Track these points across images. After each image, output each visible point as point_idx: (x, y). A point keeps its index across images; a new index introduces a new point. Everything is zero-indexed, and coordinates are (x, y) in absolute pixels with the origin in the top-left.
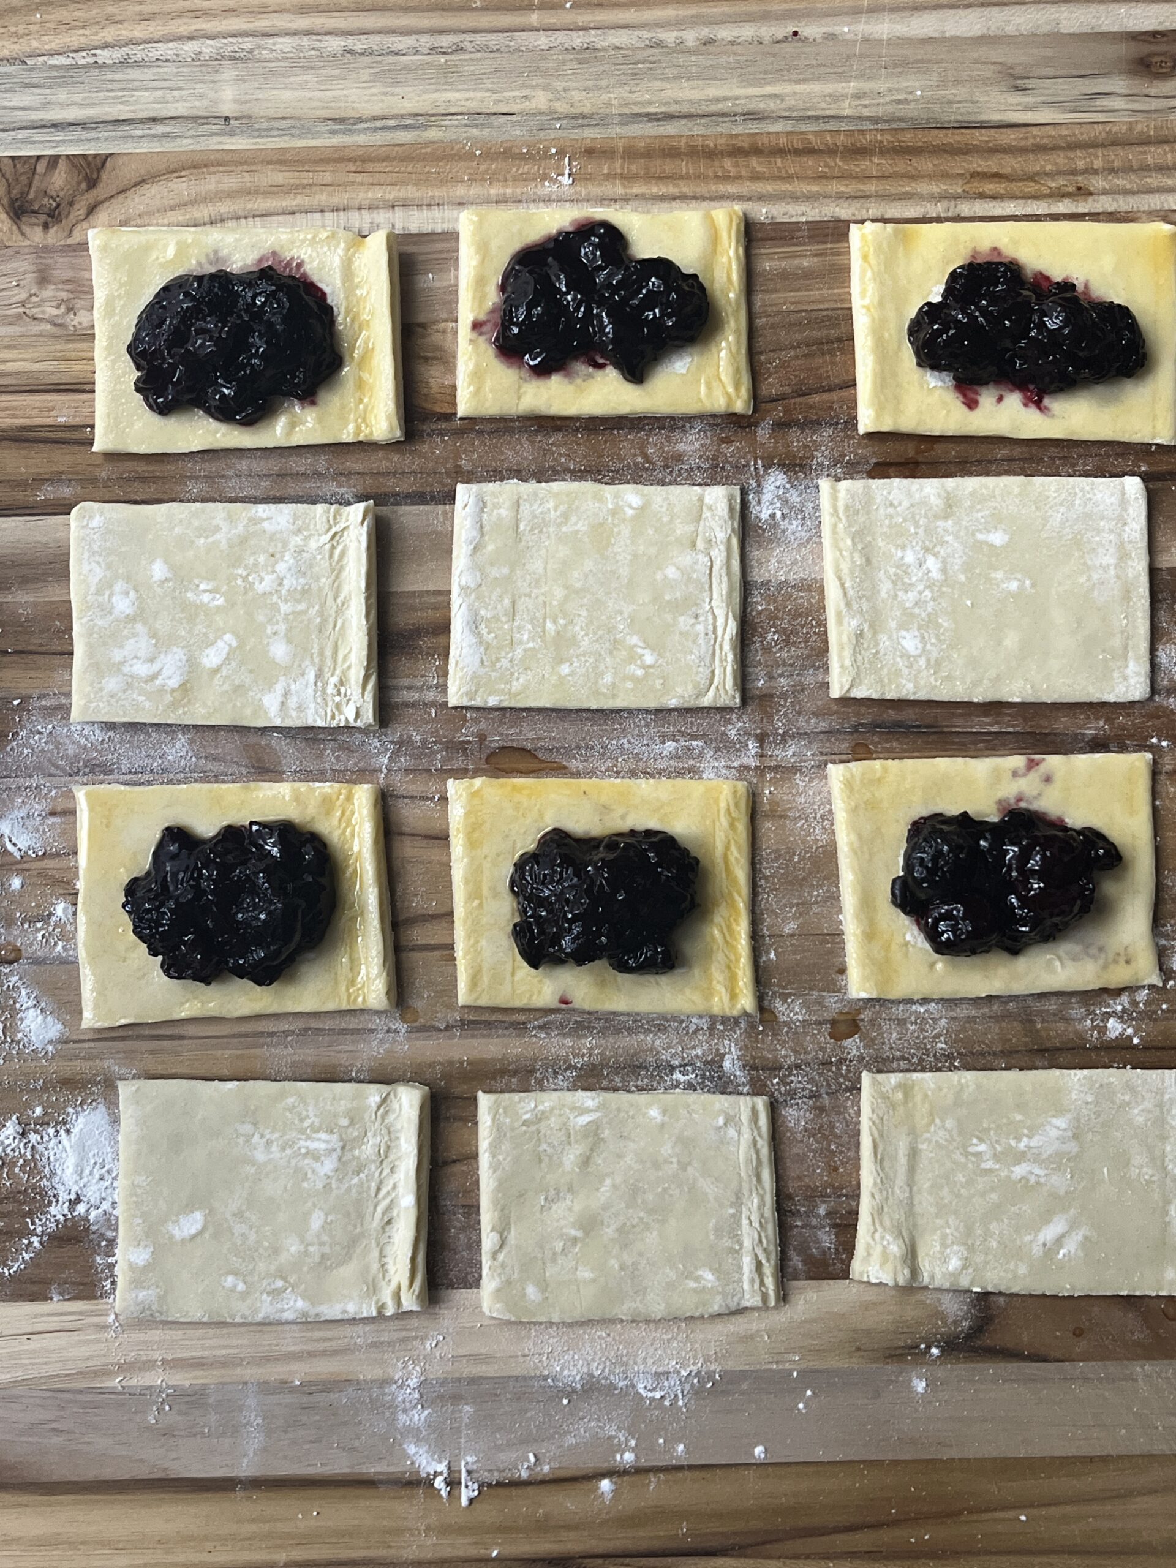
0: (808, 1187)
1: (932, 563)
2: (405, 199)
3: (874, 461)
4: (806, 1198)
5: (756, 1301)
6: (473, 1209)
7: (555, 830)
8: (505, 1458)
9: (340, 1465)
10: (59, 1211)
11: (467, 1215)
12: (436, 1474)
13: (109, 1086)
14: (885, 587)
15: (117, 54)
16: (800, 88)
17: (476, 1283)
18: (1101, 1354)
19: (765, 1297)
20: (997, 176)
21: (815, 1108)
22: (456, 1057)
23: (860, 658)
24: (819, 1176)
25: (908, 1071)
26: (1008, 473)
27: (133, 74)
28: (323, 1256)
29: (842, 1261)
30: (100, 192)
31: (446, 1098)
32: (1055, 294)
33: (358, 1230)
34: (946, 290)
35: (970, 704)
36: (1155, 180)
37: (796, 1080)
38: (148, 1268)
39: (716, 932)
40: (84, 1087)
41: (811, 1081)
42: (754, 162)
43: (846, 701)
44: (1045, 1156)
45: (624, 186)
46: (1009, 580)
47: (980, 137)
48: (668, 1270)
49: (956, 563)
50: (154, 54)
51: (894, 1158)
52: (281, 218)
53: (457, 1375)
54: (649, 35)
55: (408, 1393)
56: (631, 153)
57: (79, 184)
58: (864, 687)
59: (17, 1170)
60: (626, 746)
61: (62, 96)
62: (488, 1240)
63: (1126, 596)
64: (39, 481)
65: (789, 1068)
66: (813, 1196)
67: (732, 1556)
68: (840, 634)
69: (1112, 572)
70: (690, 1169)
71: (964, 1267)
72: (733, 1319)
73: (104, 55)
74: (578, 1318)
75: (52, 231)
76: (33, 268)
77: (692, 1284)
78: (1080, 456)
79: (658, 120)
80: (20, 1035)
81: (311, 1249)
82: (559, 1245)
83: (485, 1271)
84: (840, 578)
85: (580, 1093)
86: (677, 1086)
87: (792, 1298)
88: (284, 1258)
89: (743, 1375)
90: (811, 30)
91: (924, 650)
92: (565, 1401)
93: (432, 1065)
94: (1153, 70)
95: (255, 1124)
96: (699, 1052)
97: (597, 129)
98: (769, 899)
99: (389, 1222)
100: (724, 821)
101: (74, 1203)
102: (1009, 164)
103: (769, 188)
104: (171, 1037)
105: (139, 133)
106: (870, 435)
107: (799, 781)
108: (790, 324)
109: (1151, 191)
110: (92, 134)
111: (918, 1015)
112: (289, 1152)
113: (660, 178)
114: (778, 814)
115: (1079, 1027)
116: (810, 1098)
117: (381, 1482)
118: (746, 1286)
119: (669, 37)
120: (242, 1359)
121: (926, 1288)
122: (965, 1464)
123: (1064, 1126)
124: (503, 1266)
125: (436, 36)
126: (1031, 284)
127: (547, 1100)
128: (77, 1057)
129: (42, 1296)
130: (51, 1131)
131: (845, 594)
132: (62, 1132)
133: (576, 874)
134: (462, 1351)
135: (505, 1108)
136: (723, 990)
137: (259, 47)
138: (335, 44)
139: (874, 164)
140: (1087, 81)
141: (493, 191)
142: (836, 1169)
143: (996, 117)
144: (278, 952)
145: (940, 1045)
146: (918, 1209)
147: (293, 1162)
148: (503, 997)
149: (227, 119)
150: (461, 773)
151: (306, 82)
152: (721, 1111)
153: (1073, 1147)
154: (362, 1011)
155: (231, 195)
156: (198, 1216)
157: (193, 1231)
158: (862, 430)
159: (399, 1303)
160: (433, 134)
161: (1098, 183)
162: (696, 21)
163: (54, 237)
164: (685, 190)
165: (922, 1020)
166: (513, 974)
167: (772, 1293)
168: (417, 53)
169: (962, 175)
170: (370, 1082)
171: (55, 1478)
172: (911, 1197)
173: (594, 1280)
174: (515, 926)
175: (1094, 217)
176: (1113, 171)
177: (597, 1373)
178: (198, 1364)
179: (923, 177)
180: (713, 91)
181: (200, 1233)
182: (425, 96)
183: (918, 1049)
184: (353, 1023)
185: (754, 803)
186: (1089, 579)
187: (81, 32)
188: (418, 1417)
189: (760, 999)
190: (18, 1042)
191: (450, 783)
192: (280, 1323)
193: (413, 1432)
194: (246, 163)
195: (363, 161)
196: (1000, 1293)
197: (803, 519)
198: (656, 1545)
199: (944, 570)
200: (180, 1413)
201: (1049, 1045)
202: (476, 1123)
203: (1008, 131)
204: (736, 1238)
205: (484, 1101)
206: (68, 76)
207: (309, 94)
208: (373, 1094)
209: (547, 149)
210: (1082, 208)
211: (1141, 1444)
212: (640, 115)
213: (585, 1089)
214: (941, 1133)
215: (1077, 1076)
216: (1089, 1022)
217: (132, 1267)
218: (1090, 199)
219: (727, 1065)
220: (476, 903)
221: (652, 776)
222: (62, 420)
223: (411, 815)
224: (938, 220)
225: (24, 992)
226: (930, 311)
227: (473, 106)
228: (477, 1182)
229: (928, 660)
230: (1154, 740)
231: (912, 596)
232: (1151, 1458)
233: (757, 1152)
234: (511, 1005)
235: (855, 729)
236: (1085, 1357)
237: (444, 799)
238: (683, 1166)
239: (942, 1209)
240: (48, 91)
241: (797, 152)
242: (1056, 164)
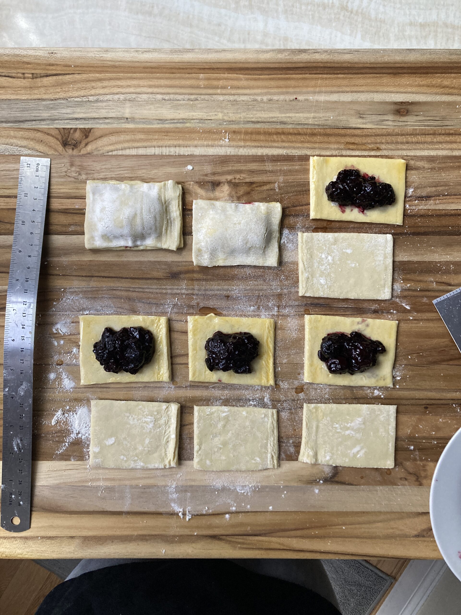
0: (287, 435)
1: (330, 258)
2: (179, 144)
3: (314, 227)
4: (287, 438)
5: (271, 467)
6: (192, 438)
7: (218, 331)
8: (199, 508)
9: (152, 509)
10: (73, 436)
11: (190, 440)
12: (179, 512)
13: (88, 401)
14: (316, 265)
15: (95, 98)
16: (297, 115)
17: (192, 459)
18: (368, 484)
19: (274, 466)
20: (353, 144)
21: (290, 413)
22: (188, 395)
23: (308, 285)
24: (290, 431)
25: (317, 403)
26: (354, 232)
27: (100, 104)
28: (149, 451)
29: (296, 456)
30: (89, 139)
31: (185, 407)
32: (369, 180)
33: (159, 444)
34: (338, 178)
35: (339, 299)
36: (399, 146)
37: (285, 405)
38: (99, 453)
39: (264, 362)
40: (81, 401)
41: (289, 405)
42: (282, 137)
43: (303, 297)
44: (355, 428)
45: (244, 142)
46: (352, 263)
47: (349, 132)
48: (247, 457)
49: (337, 258)
50: (106, 99)
51: (312, 428)
52: (142, 149)
53: (186, 485)
54: (253, 97)
55: (172, 489)
56: (246, 133)
57: (83, 136)
58: (309, 293)
59: (61, 424)
60: (240, 308)
61: (78, 110)
62: (196, 448)
63: (386, 269)
64: (70, 225)
65: (283, 401)
66: (288, 437)
67: (262, 536)
68: (302, 278)
69: (382, 262)
70: (254, 429)
71: (331, 459)
72: (265, 471)
73: (91, 98)
74: (221, 470)
75: (75, 150)
76: (69, 161)
77: (253, 461)
78: (374, 227)
79: (255, 123)
80: (63, 386)
81: (145, 449)
82: (216, 450)
83: (195, 456)
84: (303, 261)
85: (223, 407)
86: (251, 405)
87: (281, 466)
88: (137, 451)
89: (267, 487)
90: (300, 98)
91: (326, 283)
92: (217, 493)
93: (181, 397)
94: (401, 113)
95: (130, 413)
96: (258, 396)
97: (237, 125)
98: (279, 353)
99: (168, 442)
100: (267, 330)
101: (78, 434)
102: (357, 140)
103: (286, 145)
104: (106, 388)
105: (101, 122)
106: (313, 220)
107: (289, 319)
108: (291, 186)
109: (398, 150)
110: (87, 122)
111: (320, 387)
112: (139, 421)
113: (255, 141)
114: (282, 329)
115: (366, 392)
116: (289, 410)
117: (164, 514)
118: (269, 462)
119: (259, 98)
120: (125, 479)
121: (319, 464)
122: (329, 514)
123: (360, 420)
124: (200, 455)
125: (190, 95)
126: (363, 176)
127: (214, 409)
128: (79, 392)
129: (68, 459)
130: (71, 413)
131: (304, 266)
132: (75, 414)
133: (224, 345)
134: (187, 478)
135: (202, 411)
136: (265, 379)
137: (137, 97)
138: (159, 97)
139: (318, 139)
140: (381, 116)
141: (205, 143)
142: (295, 430)
143: (354, 126)
144: (138, 366)
145: (326, 396)
146: (318, 442)
147: (141, 424)
148: (202, 379)
149: (127, 118)
150: (192, 314)
151: (151, 108)
152: (263, 413)
153: (363, 426)
154: (161, 382)
155: (128, 141)
156: (113, 439)
157: (112, 443)
158: (311, 218)
159: (170, 465)
160: (188, 125)
161: (383, 146)
162: (266, 94)
163: (75, 152)
164: (262, 144)
165: (321, 389)
166: (205, 372)
167: (276, 465)
168: (184, 100)
169: (343, 143)
170: (163, 402)
171: (72, 510)
172: (316, 439)
173: (225, 460)
174: (206, 359)
175: (382, 157)
176: (388, 143)
177: (226, 485)
178: (113, 479)
179: (332, 143)
180: (271, 115)
181: (114, 444)
182: (186, 113)
183: (320, 397)
184: (159, 385)
185: (276, 325)
186: (375, 264)
187: (84, 91)
188: (175, 496)
189: (276, 381)
190: (62, 388)
191: (188, 317)
192: (136, 469)
193: (174, 500)
194: (133, 132)
195: (167, 132)
196: (341, 466)
197: (293, 243)
198: (241, 533)
199: (333, 260)
200: (107, 493)
201: (357, 397)
202: (193, 414)
203: (358, 130)
204: (266, 448)
205: (196, 408)
206: (80, 104)
207: (152, 112)
208: (164, 406)
209: (221, 131)
210: (378, 153)
211: (378, 508)
212: (250, 121)
213: (225, 405)
214: (326, 421)
215: (365, 406)
216: (369, 391)
217: (94, 452)
218: (381, 151)
219: (265, 400)
220: (195, 352)
221: (247, 317)
222: (77, 207)
223: (177, 326)
224: (336, 156)
225: (64, 374)
226: (333, 184)
227: (200, 117)
228: (193, 431)
229: (328, 286)
230: (392, 311)
231: (324, 267)
232: (380, 512)
233: (273, 425)
234: (204, 381)
235: (306, 305)
236: (364, 485)
237: (187, 321)
238: (252, 428)
239: (325, 442)
240: (74, 109)
241: (295, 134)
242: (371, 140)
